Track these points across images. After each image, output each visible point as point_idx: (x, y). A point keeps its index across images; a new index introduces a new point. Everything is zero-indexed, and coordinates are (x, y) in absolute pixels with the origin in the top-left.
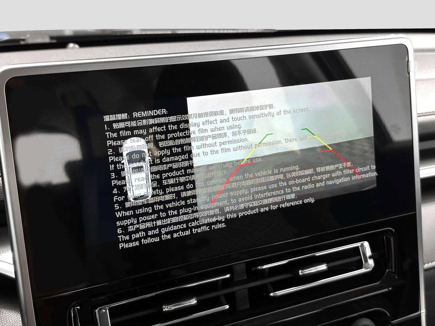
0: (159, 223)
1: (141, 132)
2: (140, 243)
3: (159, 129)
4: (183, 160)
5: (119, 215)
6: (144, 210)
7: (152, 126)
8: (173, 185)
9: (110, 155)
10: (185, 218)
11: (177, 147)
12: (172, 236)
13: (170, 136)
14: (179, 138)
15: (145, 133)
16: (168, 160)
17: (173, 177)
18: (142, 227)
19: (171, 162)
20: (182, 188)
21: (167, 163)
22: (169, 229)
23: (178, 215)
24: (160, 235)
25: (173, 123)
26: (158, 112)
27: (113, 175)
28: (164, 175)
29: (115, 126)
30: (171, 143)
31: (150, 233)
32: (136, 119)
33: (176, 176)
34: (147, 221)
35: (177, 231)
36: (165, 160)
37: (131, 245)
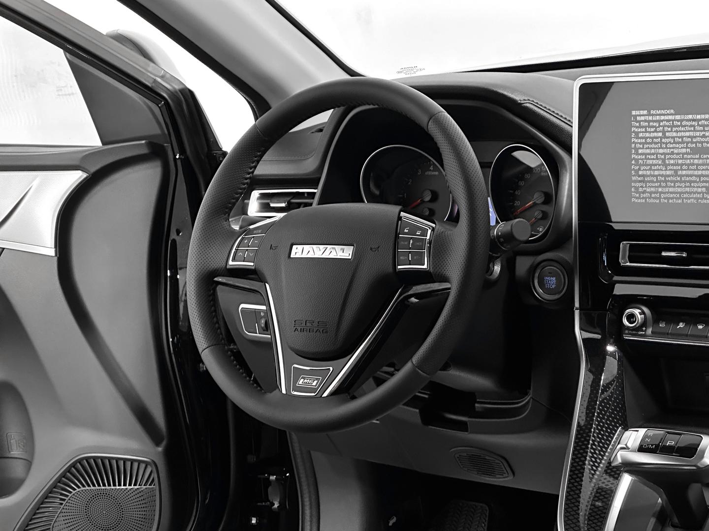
0: (660, 190)
1: (655, 124)
2: (646, 200)
3: (667, 124)
4: (682, 148)
5: (634, 178)
6: (652, 178)
7: (662, 121)
8: (672, 165)
9: (633, 138)
10: (679, 190)
11: (679, 137)
12: (668, 201)
13: (674, 129)
14: (680, 131)
15: (658, 125)
16: (671, 146)
17: (673, 159)
18: (648, 190)
19: (673, 148)
20: (679, 168)
21: (670, 148)
22: (667, 195)
23: (674, 187)
24: (660, 198)
25: (678, 121)
26: (668, 112)
27: (633, 151)
28: (667, 157)
29: (638, 118)
30: (675, 134)
31: (653, 195)
32: (653, 115)
33: (676, 159)
34: (653, 187)
35: (672, 198)
36: (669, 146)
37: (639, 201)
